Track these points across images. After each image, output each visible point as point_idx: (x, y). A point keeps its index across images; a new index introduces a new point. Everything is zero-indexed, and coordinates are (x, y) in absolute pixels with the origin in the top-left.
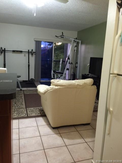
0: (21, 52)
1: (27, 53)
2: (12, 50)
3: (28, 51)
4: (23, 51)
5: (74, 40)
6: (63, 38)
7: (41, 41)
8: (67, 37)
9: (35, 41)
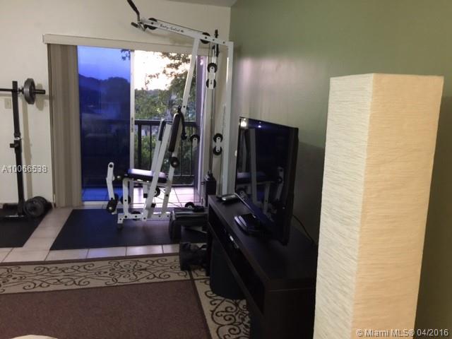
1: (10, 93)
3: (11, 87)
5: (203, 37)
6: (154, 28)
7: (76, 47)
8: (169, 26)
9: (49, 45)
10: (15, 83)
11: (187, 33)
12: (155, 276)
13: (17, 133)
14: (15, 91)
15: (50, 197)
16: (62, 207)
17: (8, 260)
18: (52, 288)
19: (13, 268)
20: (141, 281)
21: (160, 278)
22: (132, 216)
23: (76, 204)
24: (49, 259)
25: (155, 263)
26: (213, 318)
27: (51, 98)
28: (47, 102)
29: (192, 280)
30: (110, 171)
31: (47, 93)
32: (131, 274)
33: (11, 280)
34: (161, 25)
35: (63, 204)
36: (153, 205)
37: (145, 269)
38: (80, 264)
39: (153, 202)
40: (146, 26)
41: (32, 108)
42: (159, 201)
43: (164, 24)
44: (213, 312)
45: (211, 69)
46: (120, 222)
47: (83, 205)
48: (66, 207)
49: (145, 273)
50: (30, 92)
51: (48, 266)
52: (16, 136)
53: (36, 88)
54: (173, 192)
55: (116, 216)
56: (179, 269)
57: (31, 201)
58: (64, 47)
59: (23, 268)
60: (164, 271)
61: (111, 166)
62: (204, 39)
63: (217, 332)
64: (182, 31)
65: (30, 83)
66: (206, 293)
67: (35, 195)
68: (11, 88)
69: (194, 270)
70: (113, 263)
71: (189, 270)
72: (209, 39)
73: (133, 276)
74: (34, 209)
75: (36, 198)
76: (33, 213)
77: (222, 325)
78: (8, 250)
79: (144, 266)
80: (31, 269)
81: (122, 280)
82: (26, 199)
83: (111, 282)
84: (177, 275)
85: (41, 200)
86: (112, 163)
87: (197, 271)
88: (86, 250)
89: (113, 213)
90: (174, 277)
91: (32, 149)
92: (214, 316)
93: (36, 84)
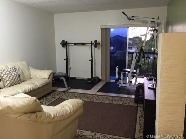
0: (83, 44)
2: (73, 43)
4: (85, 43)
6: (133, 19)
7: (110, 28)
8: (139, 18)
9: (102, 29)
10: (92, 42)
11: (146, 19)
12: (125, 103)
13: (92, 57)
14: (92, 44)
15: (100, 77)
16: (104, 81)
17: (85, 93)
18: (94, 101)
19: (86, 95)
20: (120, 104)
21: (127, 104)
22: (124, 85)
23: (108, 80)
24: (96, 94)
25: (127, 100)
26: (139, 118)
27: (102, 45)
28: (101, 47)
29: (137, 107)
30: (117, 69)
31: (101, 44)
32: (118, 101)
33: (85, 97)
34: (136, 18)
35: (104, 80)
36: (131, 82)
37: (123, 101)
38: (104, 96)
39: (131, 80)
40: (131, 19)
41: (96, 49)
42: (133, 81)
43: (137, 17)
44: (140, 116)
45: (155, 31)
46: (119, 86)
47: (110, 81)
48: (105, 81)
49: (122, 102)
50: (95, 44)
51: (95, 96)
52: (91, 58)
53: (98, 43)
54: (138, 79)
55: (118, 85)
56: (134, 102)
57: (95, 78)
58: (106, 29)
59: (89, 95)
60: (129, 102)
61: (117, 67)
62: (152, 21)
63: (139, 121)
64: (144, 19)
65: (96, 41)
66: (140, 111)
67: (96, 76)
68: (91, 43)
69: (139, 104)
70: (114, 98)
71: (138, 103)
72: (154, 20)
73: (118, 102)
74: (95, 80)
75: (96, 77)
76: (95, 81)
77: (142, 120)
78: (86, 90)
79: (123, 100)
80: (90, 96)
81: (114, 102)
82: (94, 76)
83: (111, 102)
84: (133, 104)
85: (98, 78)
86: (118, 66)
87: (140, 104)
88: (107, 93)
89: (117, 83)
90: (132, 104)
91: (96, 62)
92: (140, 117)
93: (98, 41)
